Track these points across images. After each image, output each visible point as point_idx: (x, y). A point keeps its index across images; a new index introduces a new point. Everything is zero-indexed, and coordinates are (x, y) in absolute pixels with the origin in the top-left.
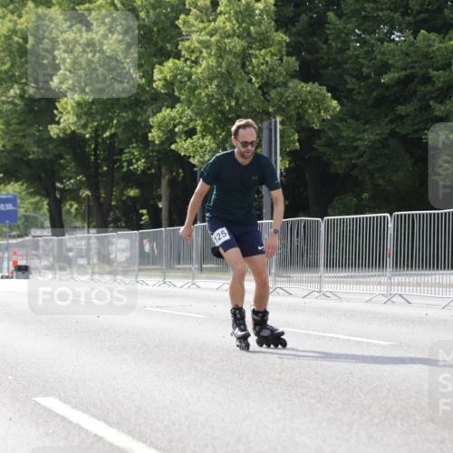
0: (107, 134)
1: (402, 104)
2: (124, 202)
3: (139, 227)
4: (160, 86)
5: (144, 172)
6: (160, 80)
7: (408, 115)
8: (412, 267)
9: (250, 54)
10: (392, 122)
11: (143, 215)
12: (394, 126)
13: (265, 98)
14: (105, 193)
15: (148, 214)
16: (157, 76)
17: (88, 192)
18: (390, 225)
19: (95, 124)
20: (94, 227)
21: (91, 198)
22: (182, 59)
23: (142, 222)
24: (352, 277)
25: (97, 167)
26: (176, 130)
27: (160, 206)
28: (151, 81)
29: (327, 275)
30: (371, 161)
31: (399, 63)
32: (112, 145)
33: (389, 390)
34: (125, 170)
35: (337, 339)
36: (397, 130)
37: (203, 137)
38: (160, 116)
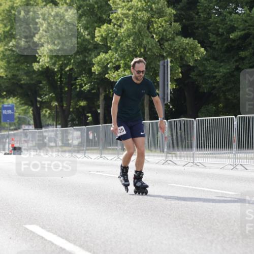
0: (68, 69)
1: (242, 51)
2: (77, 109)
3: (86, 124)
4: (99, 40)
5: (89, 91)
6: (99, 36)
7: (246, 57)
8: (248, 148)
9: (152, 21)
10: (236, 61)
11: (88, 117)
12: (237, 64)
13: (161, 48)
14: (66, 104)
15: (92, 116)
16: (97, 34)
17: (56, 103)
18: (235, 123)
19: (61, 62)
20: (59, 124)
21: (58, 107)
22: (112, 24)
23: (88, 121)
24: (212, 154)
25: (62, 88)
26: (109, 66)
27: (99, 112)
28: (93, 37)
29: (198, 153)
30: (224, 85)
31: (241, 26)
32: (70, 75)
33: (235, 221)
34: (78, 90)
35: (204, 190)
36: (240, 66)
37: (125, 70)
38: (99, 58)
